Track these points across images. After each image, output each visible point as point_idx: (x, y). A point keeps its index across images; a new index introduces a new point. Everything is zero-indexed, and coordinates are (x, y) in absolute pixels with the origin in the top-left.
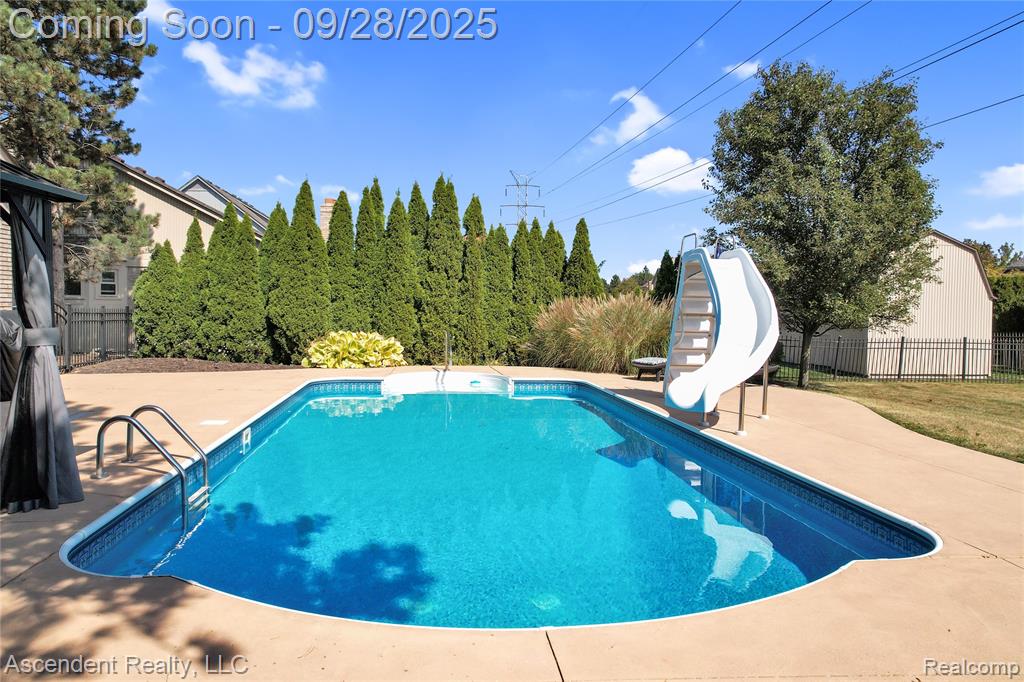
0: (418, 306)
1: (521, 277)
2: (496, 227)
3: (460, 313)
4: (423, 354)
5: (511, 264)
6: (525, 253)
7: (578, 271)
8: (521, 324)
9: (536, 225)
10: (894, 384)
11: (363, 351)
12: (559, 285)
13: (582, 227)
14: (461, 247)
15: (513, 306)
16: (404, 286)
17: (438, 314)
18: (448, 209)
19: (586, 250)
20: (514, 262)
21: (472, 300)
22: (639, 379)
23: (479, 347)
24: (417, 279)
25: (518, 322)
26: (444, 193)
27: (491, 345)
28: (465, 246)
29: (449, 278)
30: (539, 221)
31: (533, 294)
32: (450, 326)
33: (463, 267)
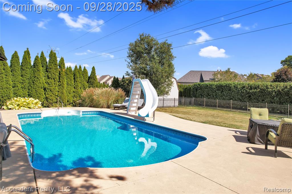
0: (45, 89)
1: (76, 82)
2: (69, 67)
3: (58, 92)
4: (46, 104)
5: (73, 78)
6: (78, 75)
7: (93, 81)
8: (76, 94)
9: (80, 67)
10: (162, 108)
11: (28, 104)
12: (87, 84)
13: (93, 69)
14: (58, 72)
15: (74, 90)
16: (40, 83)
17: (51, 92)
18: (55, 60)
19: (95, 75)
20: (74, 77)
21: (63, 88)
22: (114, 109)
23: (64, 102)
24: (44, 81)
25: (76, 95)
26: (53, 55)
27: (68, 101)
28: (59, 72)
29: (55, 81)
30: (81, 66)
31: (80, 87)
32: (55, 96)
33: (59, 78)
